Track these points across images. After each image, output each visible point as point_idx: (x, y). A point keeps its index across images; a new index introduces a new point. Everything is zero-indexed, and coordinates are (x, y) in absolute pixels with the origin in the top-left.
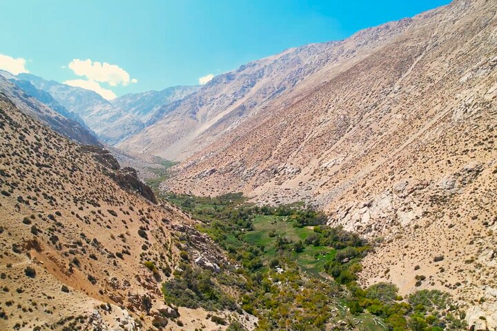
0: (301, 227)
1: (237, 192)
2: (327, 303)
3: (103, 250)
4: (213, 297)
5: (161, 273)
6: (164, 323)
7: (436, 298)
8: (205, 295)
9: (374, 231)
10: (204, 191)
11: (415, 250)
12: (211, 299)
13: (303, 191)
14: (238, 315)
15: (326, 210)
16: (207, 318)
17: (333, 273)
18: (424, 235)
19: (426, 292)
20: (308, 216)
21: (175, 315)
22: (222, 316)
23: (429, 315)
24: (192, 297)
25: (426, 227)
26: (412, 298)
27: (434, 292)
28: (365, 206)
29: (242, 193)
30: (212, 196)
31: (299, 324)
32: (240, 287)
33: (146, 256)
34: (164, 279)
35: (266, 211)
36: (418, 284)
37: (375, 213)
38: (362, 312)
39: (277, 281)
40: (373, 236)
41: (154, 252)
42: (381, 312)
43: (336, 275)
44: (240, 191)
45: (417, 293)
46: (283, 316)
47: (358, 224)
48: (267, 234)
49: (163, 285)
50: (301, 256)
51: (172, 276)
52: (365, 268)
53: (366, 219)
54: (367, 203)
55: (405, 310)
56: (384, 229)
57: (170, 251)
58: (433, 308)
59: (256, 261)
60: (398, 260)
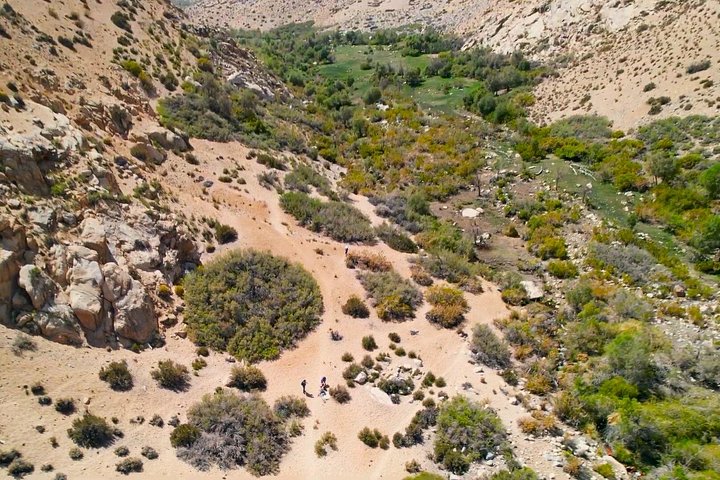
0: (417, 55)
1: (304, 20)
2: (474, 147)
3: (28, 28)
4: (260, 130)
5: (156, 84)
6: (160, 157)
7: (698, 128)
8: (246, 125)
9: (552, 48)
10: (250, 21)
11: (642, 63)
12: (257, 132)
13: (417, 11)
14: (309, 160)
15: (459, 32)
16: (248, 158)
17: (482, 108)
18: (662, 35)
19: (675, 120)
20: (428, 39)
21: (182, 147)
22: (279, 158)
23: (682, 155)
24: (219, 124)
25: (663, 27)
26: (644, 133)
27: (691, 119)
28: (536, 10)
29: (312, 23)
30: (262, 30)
31: (426, 174)
32: (313, 127)
33: (125, 54)
34: (163, 92)
35: (353, 38)
36: (655, 111)
37: (555, 19)
38: (543, 158)
39: (380, 120)
40: (551, 55)
41: (144, 51)
42: (584, 154)
43: (485, 112)
44: (309, 19)
45: (654, 124)
46: (395, 164)
47: (523, 40)
48: (357, 68)
49: (161, 102)
50: (419, 91)
51: (179, 90)
52: (540, 99)
53: (536, 32)
54: (540, 5)
55: (634, 150)
56: (573, 41)
57: (178, 55)
58: (693, 144)
59: (339, 96)
60: (606, 81)
